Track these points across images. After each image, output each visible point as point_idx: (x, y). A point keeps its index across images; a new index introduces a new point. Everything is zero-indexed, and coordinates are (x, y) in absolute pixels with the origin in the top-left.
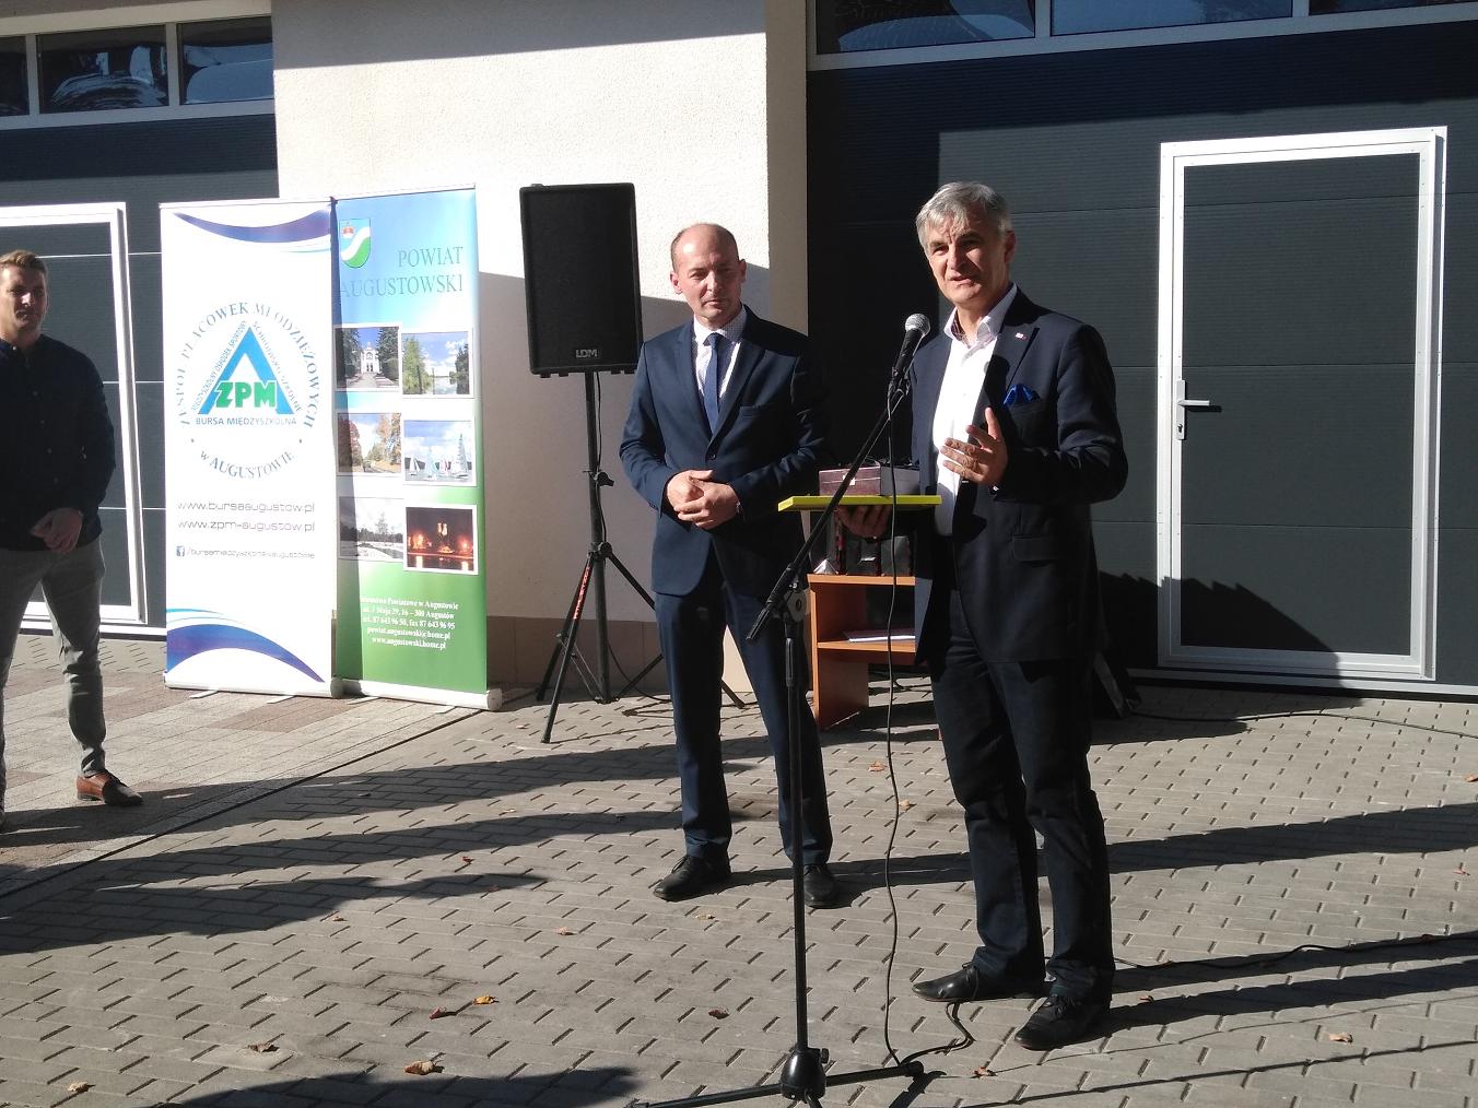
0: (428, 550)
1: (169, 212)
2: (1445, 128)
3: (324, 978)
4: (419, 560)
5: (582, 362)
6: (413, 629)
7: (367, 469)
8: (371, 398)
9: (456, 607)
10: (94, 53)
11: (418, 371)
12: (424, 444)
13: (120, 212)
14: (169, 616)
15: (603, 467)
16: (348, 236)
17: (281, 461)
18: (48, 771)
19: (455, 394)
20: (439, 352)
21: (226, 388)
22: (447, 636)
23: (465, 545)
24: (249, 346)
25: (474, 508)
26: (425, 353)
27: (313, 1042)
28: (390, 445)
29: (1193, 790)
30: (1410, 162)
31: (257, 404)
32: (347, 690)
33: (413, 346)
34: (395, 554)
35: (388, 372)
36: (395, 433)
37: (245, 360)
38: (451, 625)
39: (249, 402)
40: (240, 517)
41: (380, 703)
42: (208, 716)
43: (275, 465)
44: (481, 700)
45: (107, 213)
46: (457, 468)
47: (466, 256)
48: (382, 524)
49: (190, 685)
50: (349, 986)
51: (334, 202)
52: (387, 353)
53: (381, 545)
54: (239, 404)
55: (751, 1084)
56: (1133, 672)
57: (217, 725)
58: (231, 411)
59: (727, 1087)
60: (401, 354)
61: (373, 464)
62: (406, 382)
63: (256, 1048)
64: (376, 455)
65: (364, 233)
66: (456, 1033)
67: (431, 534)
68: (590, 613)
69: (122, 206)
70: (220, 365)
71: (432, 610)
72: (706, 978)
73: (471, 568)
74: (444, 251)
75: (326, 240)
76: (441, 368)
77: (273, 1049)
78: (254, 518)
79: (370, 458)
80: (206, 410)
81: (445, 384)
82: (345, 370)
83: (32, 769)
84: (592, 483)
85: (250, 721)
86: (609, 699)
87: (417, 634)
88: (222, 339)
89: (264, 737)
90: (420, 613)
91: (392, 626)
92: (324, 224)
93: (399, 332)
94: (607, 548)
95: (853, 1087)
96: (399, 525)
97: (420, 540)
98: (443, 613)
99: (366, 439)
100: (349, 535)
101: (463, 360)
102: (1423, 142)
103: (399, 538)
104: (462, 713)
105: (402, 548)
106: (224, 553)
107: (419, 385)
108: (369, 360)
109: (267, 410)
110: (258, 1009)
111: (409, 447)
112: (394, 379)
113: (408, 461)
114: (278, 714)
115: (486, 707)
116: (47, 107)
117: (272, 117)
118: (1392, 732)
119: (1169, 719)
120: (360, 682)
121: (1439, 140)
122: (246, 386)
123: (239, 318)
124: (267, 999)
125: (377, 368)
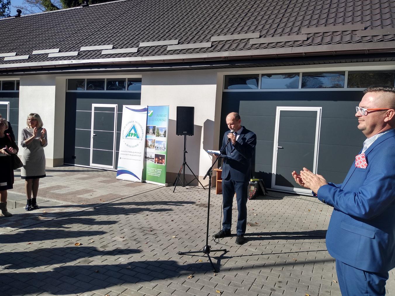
0: (158, 161)
1: (124, 106)
2: (322, 107)
3: (133, 227)
4: (156, 162)
5: (184, 133)
6: (155, 173)
7: (149, 148)
8: (151, 137)
9: (161, 170)
10: (116, 82)
11: (158, 133)
12: (158, 144)
13: (117, 106)
14: (118, 168)
15: (186, 150)
16: (149, 112)
17: (137, 145)
18: (96, 191)
19: (164, 137)
20: (162, 131)
21: (130, 134)
22: (160, 175)
23: (163, 161)
24: (134, 127)
25: (165, 155)
26: (159, 130)
27: (130, 237)
28: (153, 144)
29: (275, 208)
30: (316, 112)
31: (134, 136)
32: (144, 182)
33: (158, 129)
34: (153, 161)
35: (154, 133)
36: (154, 142)
37: (133, 129)
38: (161, 173)
39: (133, 136)
40: (130, 153)
41: (149, 184)
42: (122, 184)
43: (136, 146)
44: (164, 185)
45: (114, 106)
46: (163, 148)
47: (167, 116)
48: (151, 156)
49: (120, 179)
50: (137, 229)
51: (148, 106)
52: (154, 130)
53: (151, 159)
54: (131, 136)
55: (199, 250)
56: (267, 189)
57: (123, 185)
58: (130, 137)
59: (195, 251)
60: (156, 130)
61: (150, 147)
62: (156, 135)
63: (121, 238)
64: (151, 146)
65: (152, 111)
66: (153, 238)
67: (159, 159)
68: (182, 173)
69: (117, 105)
70: (129, 130)
71: (158, 170)
72: (194, 232)
73: (164, 164)
74: (164, 115)
75: (146, 112)
76: (162, 133)
77: (124, 238)
78: (132, 154)
79: (150, 146)
80: (126, 137)
81: (162, 135)
82: (147, 132)
83: (94, 190)
84: (184, 152)
85: (128, 185)
86: (184, 186)
87: (155, 174)
88: (130, 126)
89: (130, 188)
90: (156, 171)
91: (151, 172)
92: (146, 110)
93: (156, 127)
94: (186, 163)
95: (215, 252)
96: (153, 156)
97: (157, 159)
98: (160, 171)
99: (150, 143)
100: (146, 158)
101: (165, 132)
102: (318, 109)
103: (153, 159)
104: (161, 187)
105: (154, 160)
106: (127, 159)
107: (158, 135)
108: (151, 131)
109: (135, 137)
110: (122, 231)
111: (156, 145)
112: (155, 134)
113: (156, 147)
114: (132, 185)
115: (165, 186)
116: (107, 89)
117: (140, 93)
118: (308, 202)
119: (272, 197)
120: (146, 181)
121: (320, 109)
122: (133, 133)
123: (133, 123)
124: (124, 230)
125: (152, 132)
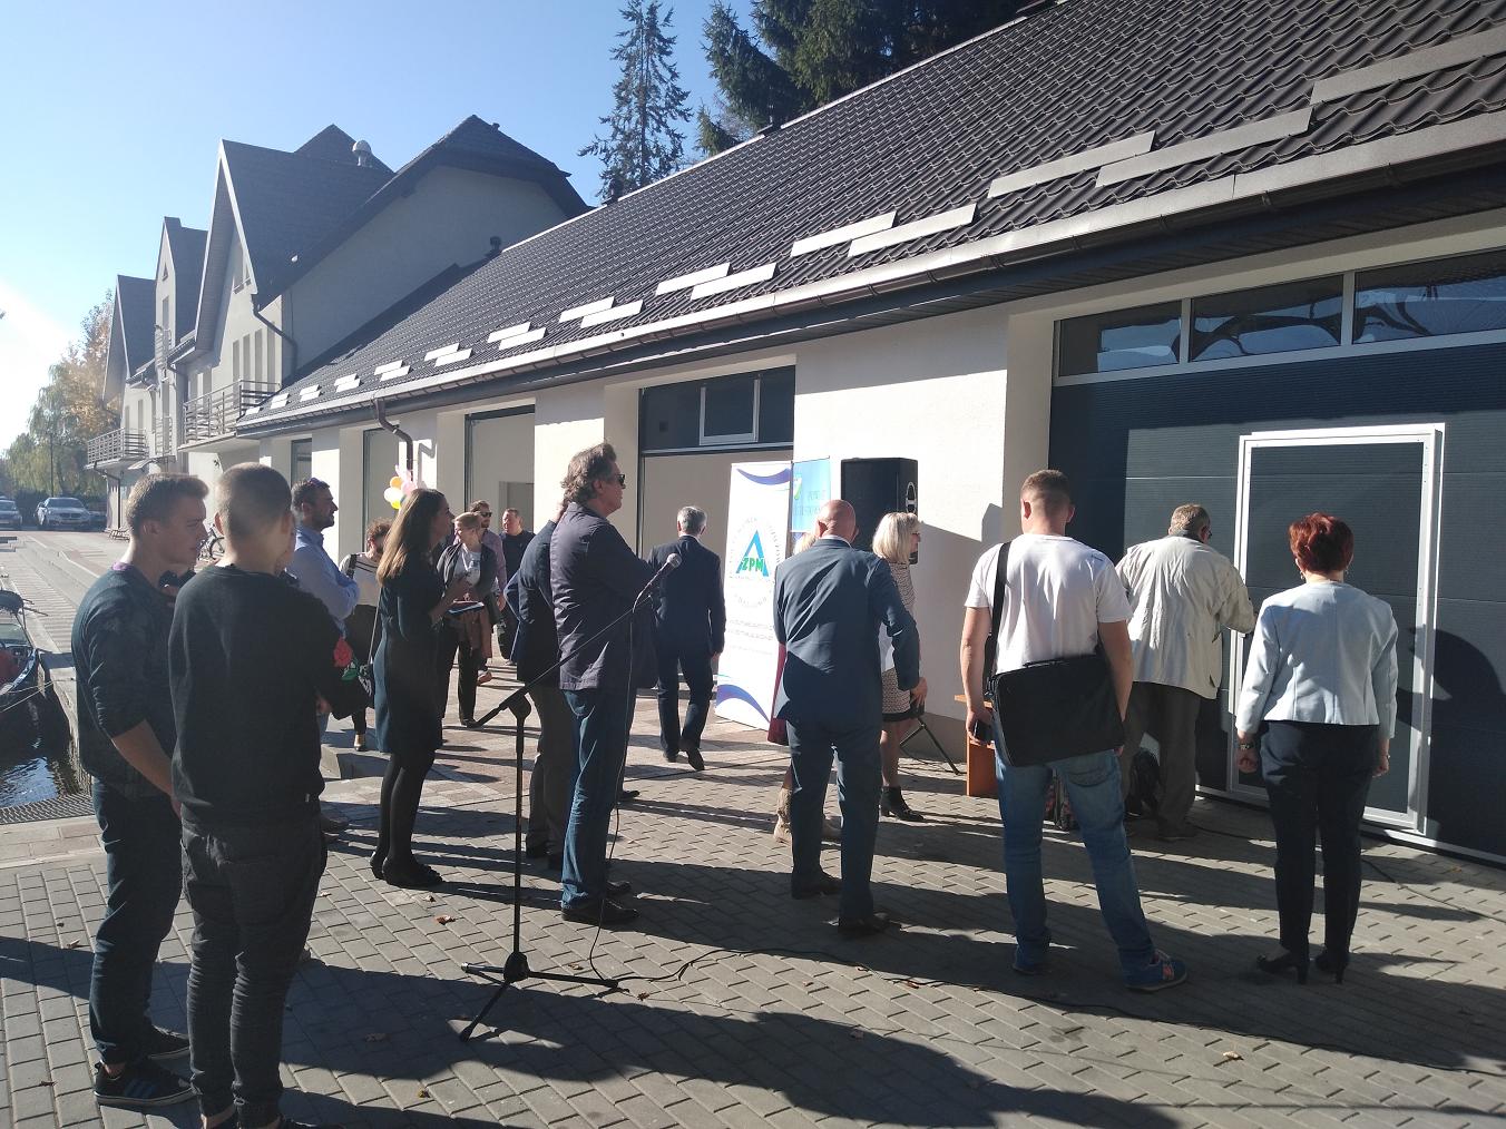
1: (734, 467)
2: (1443, 424)
16: (796, 483)
21: (746, 563)
24: (756, 539)
30: (1417, 448)
31: (756, 570)
37: (754, 544)
39: (753, 568)
40: (746, 629)
43: (760, 603)
51: (792, 464)
58: (747, 573)
65: (800, 481)
70: (745, 548)
75: (788, 484)
78: (750, 630)
80: (739, 571)
88: (747, 536)
92: (788, 476)
102: (1425, 433)
109: (759, 573)
121: (1438, 433)
122: (753, 560)
123: (754, 525)
